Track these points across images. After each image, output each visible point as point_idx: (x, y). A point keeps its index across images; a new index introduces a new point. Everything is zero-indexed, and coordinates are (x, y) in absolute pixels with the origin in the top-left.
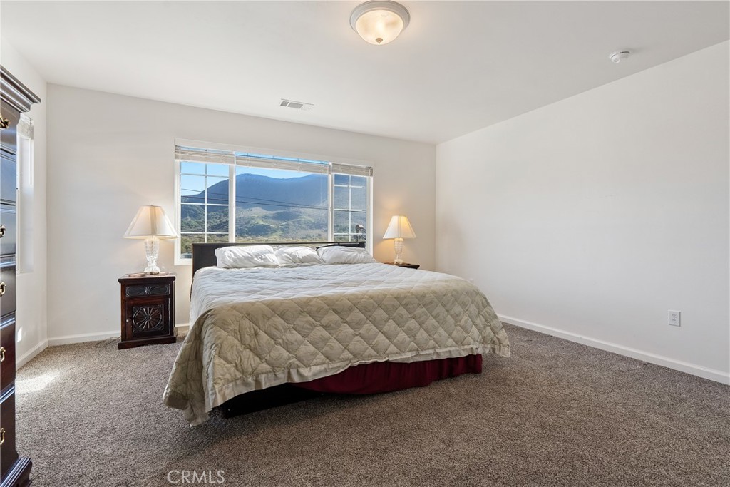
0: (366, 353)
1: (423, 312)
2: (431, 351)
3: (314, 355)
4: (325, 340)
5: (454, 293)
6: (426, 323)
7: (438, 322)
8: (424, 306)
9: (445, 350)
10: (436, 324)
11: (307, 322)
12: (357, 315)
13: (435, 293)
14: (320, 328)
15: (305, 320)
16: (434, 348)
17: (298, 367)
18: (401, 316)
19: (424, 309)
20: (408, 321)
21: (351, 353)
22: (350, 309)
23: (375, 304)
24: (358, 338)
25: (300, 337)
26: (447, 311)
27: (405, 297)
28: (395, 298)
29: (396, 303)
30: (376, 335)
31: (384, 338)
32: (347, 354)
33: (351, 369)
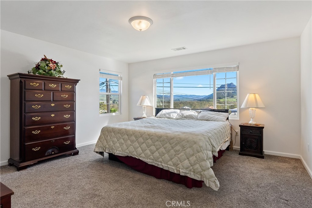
0: (133, 153)
1: (158, 144)
2: (159, 163)
3: (119, 147)
4: (123, 144)
5: (178, 139)
6: (159, 150)
7: (166, 151)
8: (160, 141)
9: (166, 165)
10: (164, 151)
11: (119, 136)
12: (133, 138)
13: (167, 137)
14: (122, 139)
15: (119, 135)
16: (161, 162)
17: (114, 150)
18: (148, 143)
19: (160, 143)
20: (151, 146)
21: (129, 151)
22: (131, 135)
23: (140, 135)
24: (132, 146)
25: (116, 140)
26: (172, 147)
27: (152, 135)
28: (148, 135)
29: (148, 137)
30: (138, 148)
31: (141, 149)
32: (127, 151)
33: (128, 157)
